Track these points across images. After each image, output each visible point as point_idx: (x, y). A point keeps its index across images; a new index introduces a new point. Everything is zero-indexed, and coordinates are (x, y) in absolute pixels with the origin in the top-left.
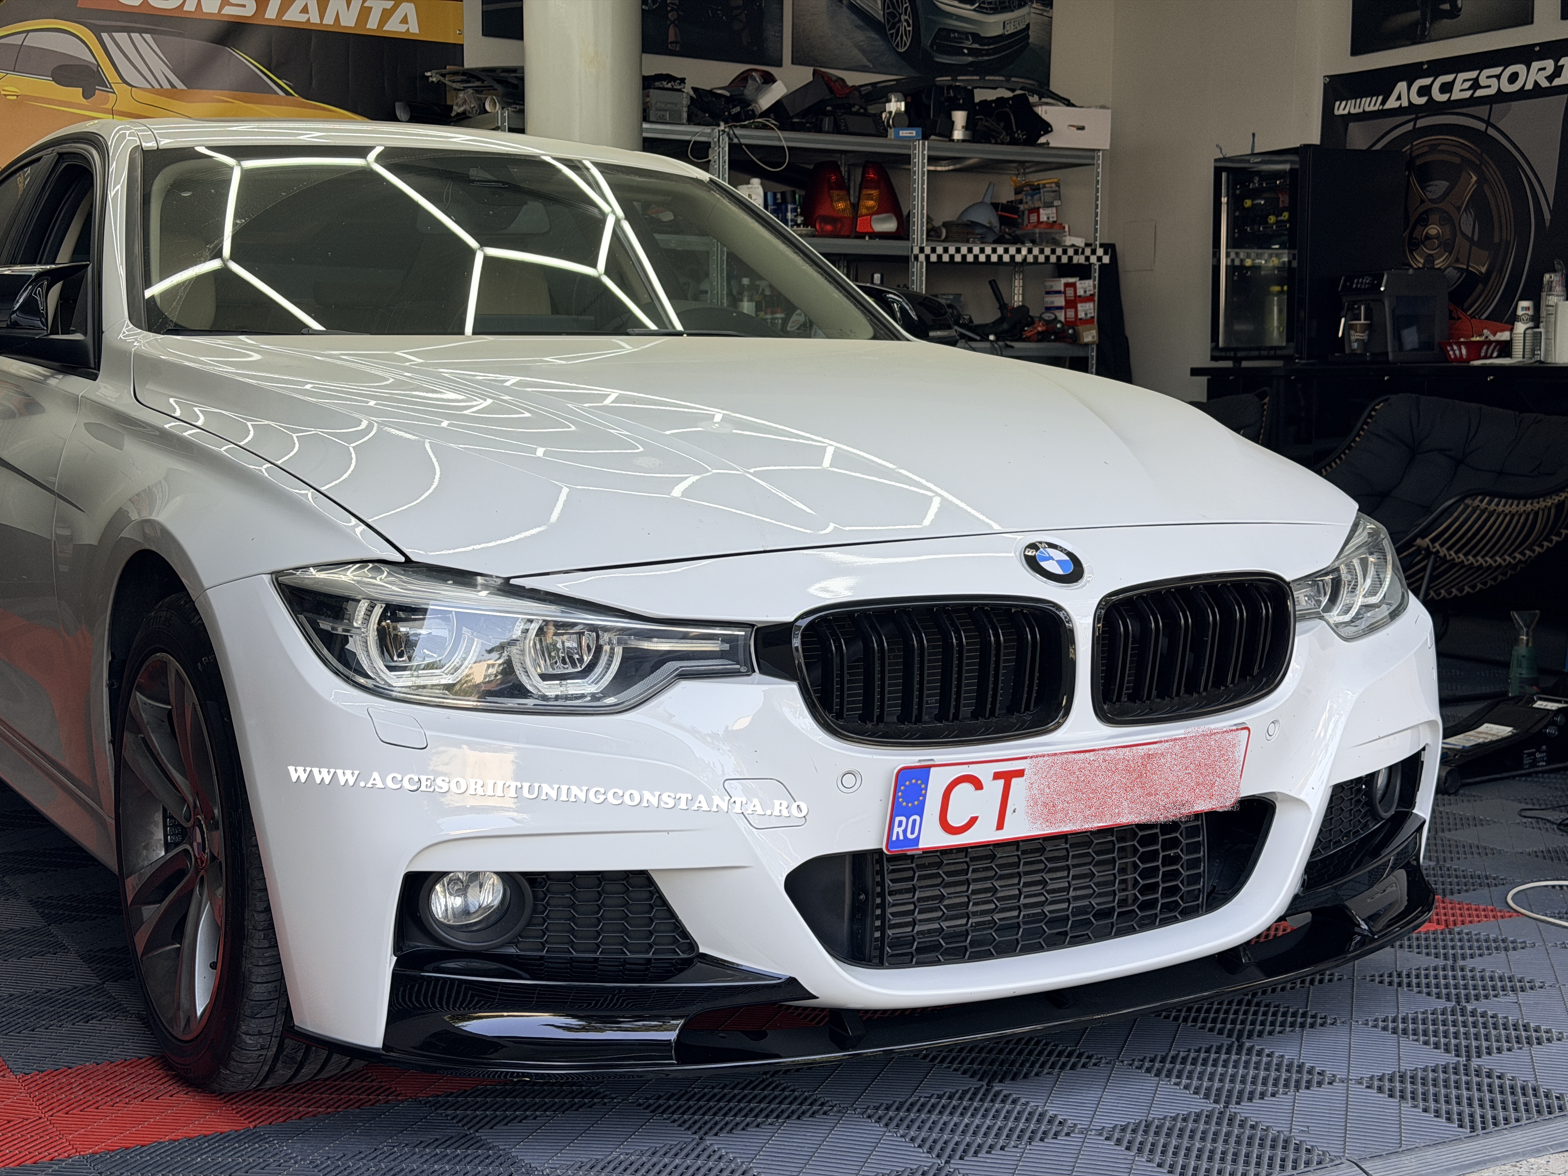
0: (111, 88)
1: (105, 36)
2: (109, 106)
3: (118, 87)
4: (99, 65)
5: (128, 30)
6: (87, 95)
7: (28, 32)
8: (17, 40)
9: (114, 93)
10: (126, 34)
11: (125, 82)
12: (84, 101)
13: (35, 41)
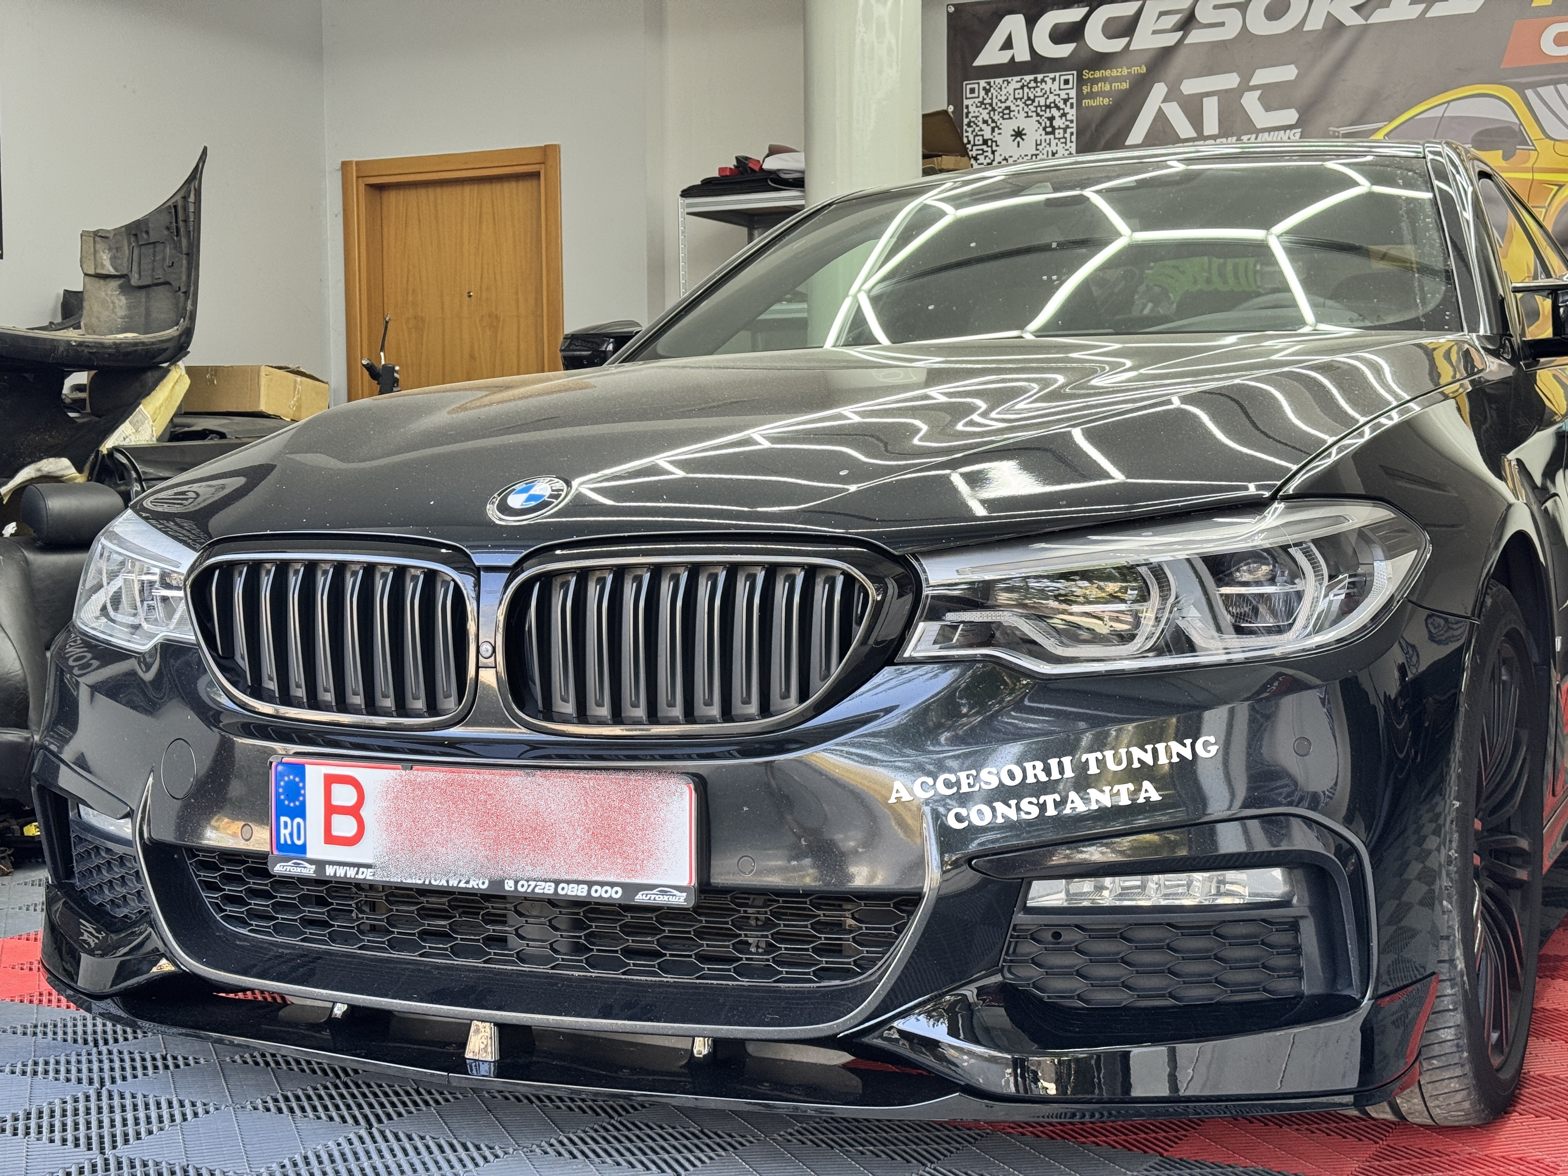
0: (1533, 145)
1: (1529, 93)
2: (1529, 165)
3: (1543, 145)
4: (1521, 124)
5: (1555, 83)
6: (1506, 157)
7: (1448, 102)
8: (1438, 113)
9: (1536, 150)
10: (1552, 87)
11: (1548, 137)
12: (1504, 164)
13: (1456, 110)
